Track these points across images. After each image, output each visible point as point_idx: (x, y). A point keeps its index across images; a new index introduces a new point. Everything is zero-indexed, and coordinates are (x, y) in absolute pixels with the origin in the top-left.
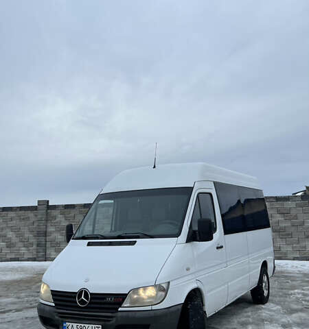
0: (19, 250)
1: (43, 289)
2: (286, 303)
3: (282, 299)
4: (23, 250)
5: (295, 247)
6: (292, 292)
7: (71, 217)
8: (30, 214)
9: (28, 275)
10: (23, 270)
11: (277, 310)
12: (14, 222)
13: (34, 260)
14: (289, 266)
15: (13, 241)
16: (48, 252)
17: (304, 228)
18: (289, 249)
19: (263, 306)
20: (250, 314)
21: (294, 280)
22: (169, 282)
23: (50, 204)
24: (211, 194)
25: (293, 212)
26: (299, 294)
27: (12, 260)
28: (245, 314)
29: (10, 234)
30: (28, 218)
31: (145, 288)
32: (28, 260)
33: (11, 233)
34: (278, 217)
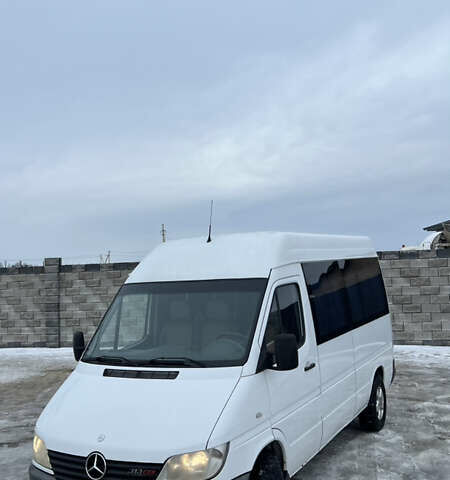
0: (21, 331)
1: (37, 445)
2: (411, 429)
3: (405, 420)
4: (26, 331)
5: (426, 326)
6: (420, 405)
7: (94, 283)
8: (34, 278)
9: (33, 374)
10: (25, 363)
11: (396, 444)
12: (11, 290)
13: (42, 345)
14: (416, 355)
15: (11, 319)
16: (63, 333)
17: (439, 298)
18: (417, 328)
19: (376, 436)
20: (355, 452)
21: (423, 382)
22: (228, 443)
23: (63, 264)
24: (296, 285)
25: (424, 275)
26: (430, 408)
27: (10, 345)
28: (349, 453)
29: (7, 309)
30: (32, 285)
31: (191, 454)
32: (34, 346)
33: (7, 306)
34: (401, 283)
